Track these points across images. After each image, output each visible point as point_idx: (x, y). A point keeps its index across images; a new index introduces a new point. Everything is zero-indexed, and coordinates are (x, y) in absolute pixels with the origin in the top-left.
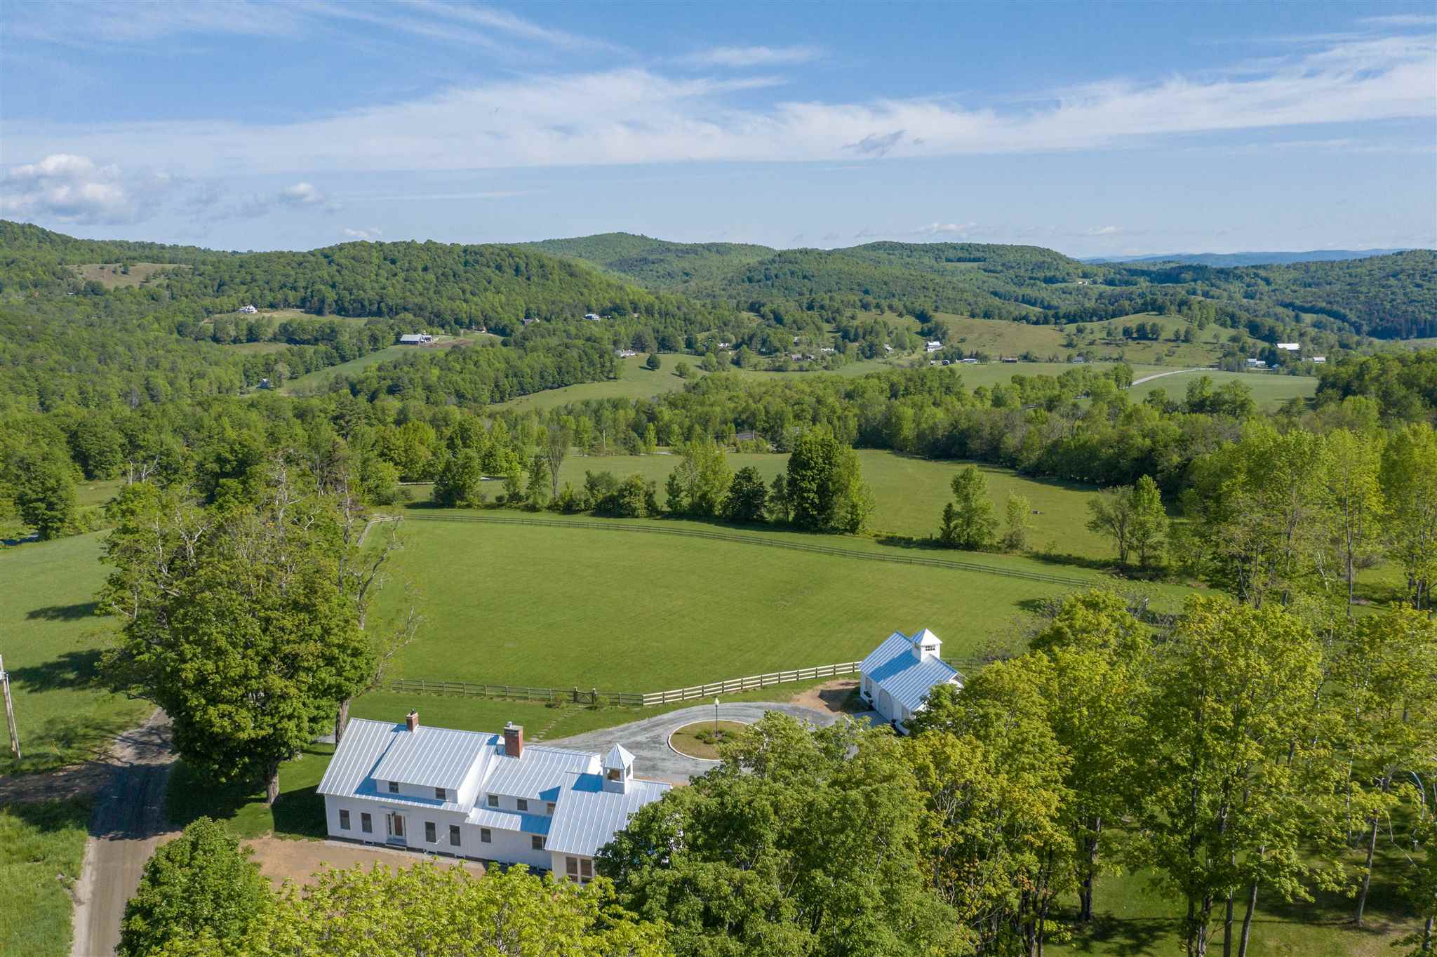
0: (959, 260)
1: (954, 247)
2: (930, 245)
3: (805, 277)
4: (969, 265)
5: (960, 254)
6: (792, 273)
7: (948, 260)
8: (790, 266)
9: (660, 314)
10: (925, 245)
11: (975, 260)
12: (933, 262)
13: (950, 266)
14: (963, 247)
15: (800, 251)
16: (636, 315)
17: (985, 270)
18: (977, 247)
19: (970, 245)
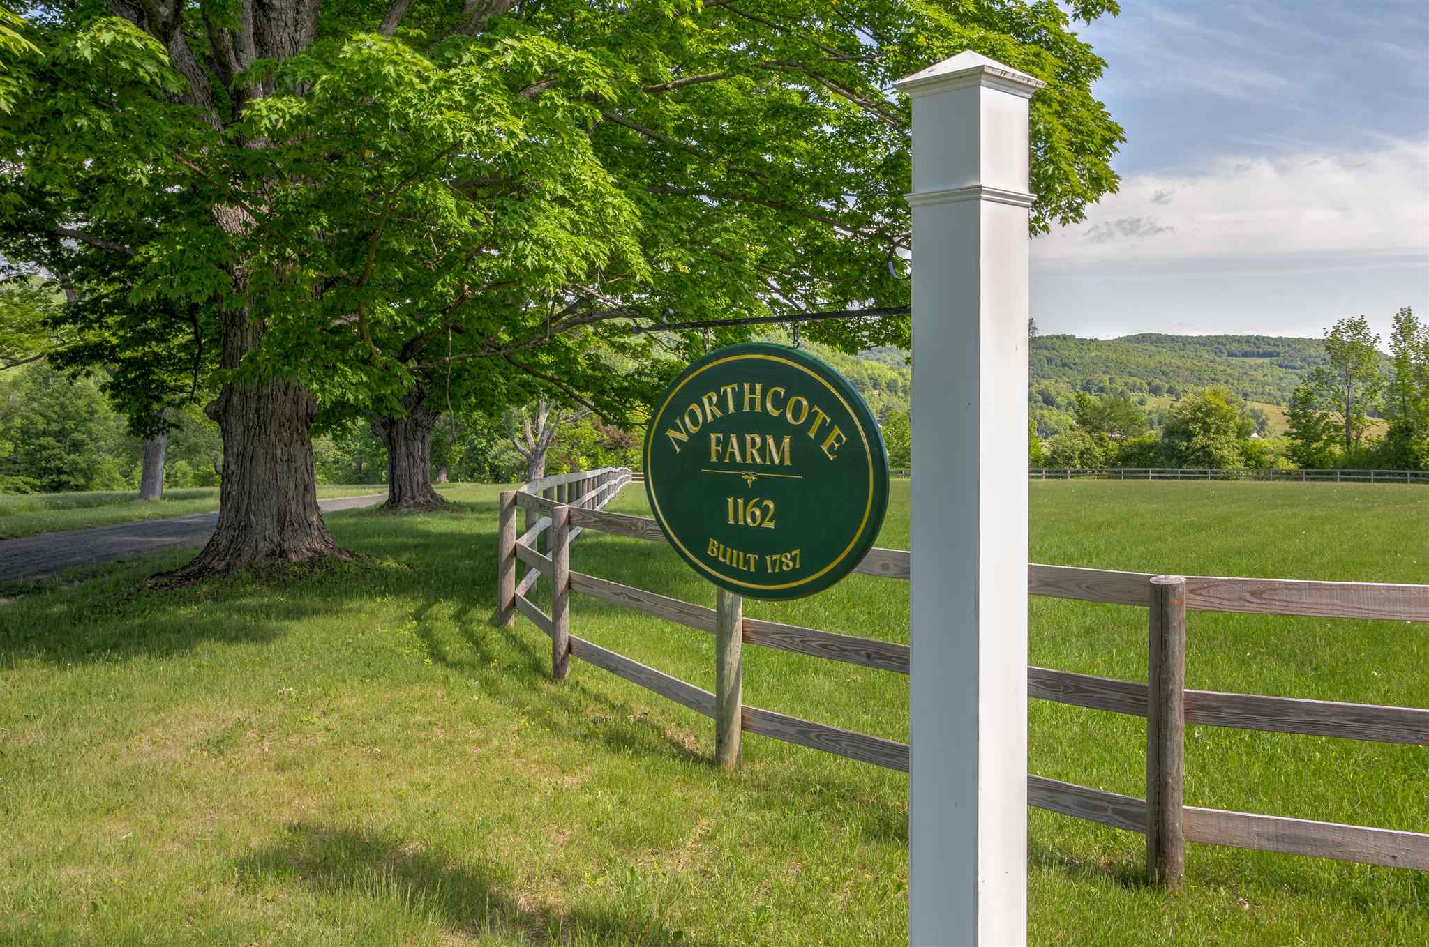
0: (1245, 355)
1: (1234, 339)
2: (1208, 337)
3: (1064, 365)
4: (1260, 360)
5: (1246, 348)
6: (1049, 361)
7: (1231, 354)
8: (1046, 353)
9: (904, 392)
10: (1201, 337)
11: (1265, 355)
12: (1212, 356)
13: (1234, 360)
14: (1248, 340)
15: (1058, 337)
16: (876, 392)
17: (1281, 366)
18: (1267, 341)
19: (1258, 338)
